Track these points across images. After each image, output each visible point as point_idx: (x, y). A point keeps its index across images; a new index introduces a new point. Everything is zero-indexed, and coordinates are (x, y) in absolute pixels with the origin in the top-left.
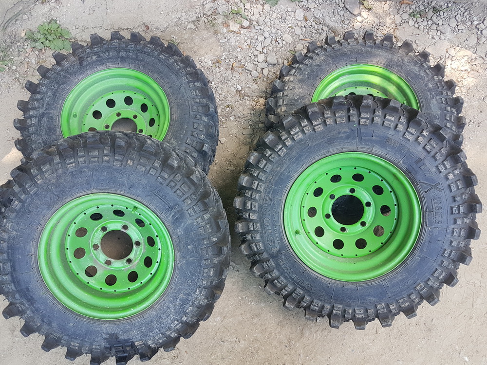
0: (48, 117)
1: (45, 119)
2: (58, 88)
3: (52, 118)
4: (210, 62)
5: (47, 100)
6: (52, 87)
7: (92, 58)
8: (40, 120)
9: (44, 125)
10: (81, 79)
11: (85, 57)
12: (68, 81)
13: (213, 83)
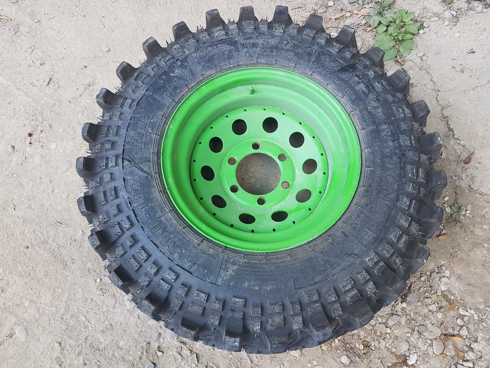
0: (230, 51)
1: (226, 48)
2: (288, 50)
3: (230, 57)
4: (443, 288)
5: (260, 41)
6: (285, 42)
7: (359, 83)
8: (222, 41)
9: (214, 51)
10: (314, 80)
11: (358, 73)
12: (304, 60)
13: (404, 305)
